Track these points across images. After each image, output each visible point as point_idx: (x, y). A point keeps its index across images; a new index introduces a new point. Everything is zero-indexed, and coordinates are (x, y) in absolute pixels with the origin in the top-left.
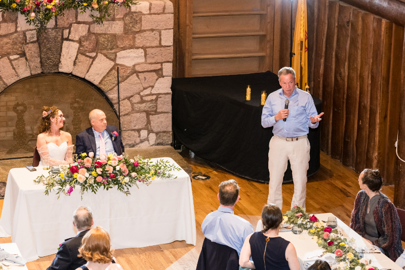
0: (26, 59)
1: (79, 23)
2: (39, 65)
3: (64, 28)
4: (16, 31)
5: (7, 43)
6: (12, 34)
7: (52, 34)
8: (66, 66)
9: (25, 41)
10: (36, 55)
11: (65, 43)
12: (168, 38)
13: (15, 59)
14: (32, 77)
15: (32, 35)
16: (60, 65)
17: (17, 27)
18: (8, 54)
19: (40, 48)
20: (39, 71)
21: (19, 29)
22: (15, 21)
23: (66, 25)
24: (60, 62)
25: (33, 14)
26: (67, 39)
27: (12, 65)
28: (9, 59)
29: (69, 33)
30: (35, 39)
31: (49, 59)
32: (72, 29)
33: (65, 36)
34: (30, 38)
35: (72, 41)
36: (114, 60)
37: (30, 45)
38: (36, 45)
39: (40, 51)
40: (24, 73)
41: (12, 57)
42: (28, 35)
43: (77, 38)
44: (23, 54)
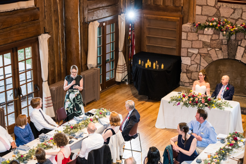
0: (222, 51)
2: (227, 55)
3: (239, 41)
4: (219, 39)
5: (215, 43)
6: (217, 40)
7: (234, 42)
8: (238, 57)
9: (222, 44)
10: (226, 50)
11: (239, 47)
13: (218, 51)
14: (224, 59)
15: (225, 41)
16: (236, 56)
17: (219, 37)
18: (215, 48)
19: (228, 47)
20: (227, 58)
21: (220, 38)
22: (219, 34)
23: (240, 39)
24: (236, 55)
25: (225, 32)
26: (240, 46)
27: (216, 53)
28: (215, 50)
29: (241, 43)
30: (226, 43)
31: (231, 53)
32: (242, 41)
33: (239, 44)
34: (224, 42)
35: (242, 47)
37: (224, 46)
38: (227, 46)
39: (228, 49)
40: (221, 57)
41: (216, 49)
42: (224, 41)
43: (244, 46)
44: (221, 49)
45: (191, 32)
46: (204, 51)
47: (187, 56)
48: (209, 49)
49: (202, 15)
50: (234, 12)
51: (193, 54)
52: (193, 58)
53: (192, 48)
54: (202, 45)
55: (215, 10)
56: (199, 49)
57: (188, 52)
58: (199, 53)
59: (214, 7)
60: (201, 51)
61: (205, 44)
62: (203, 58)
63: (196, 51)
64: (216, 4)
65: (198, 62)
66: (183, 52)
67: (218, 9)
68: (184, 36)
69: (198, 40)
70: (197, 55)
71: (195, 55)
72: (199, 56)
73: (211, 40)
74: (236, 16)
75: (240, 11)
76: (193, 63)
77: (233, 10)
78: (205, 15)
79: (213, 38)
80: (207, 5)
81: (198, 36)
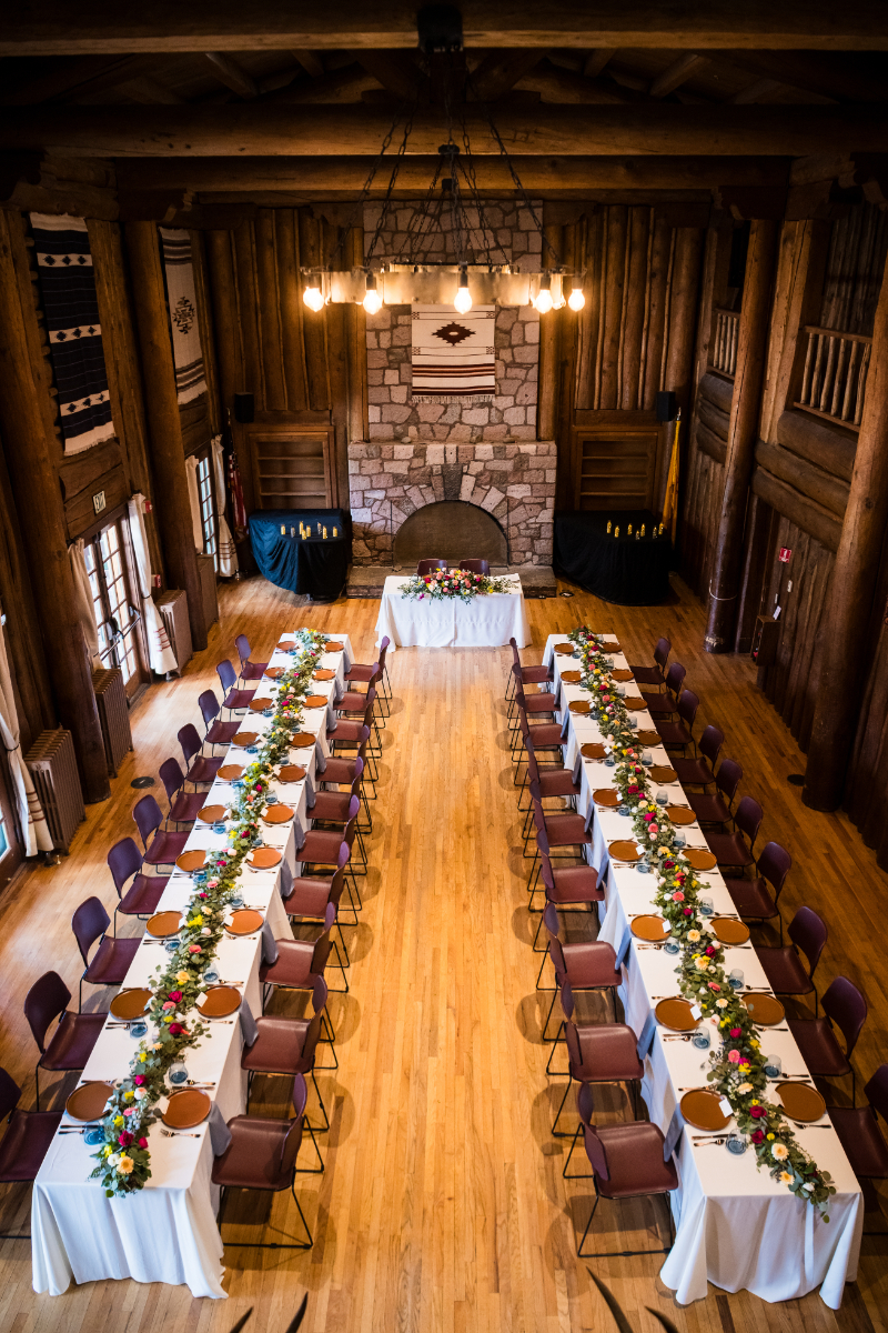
0: (433, 488)
1: (477, 461)
2: (443, 494)
3: (464, 465)
4: (424, 466)
5: (417, 475)
6: (421, 467)
7: (454, 469)
8: (465, 496)
9: (431, 474)
10: (441, 486)
11: (465, 477)
12: (551, 477)
13: (424, 488)
14: (437, 503)
16: (460, 495)
17: (425, 462)
18: (418, 484)
19: (444, 480)
20: (443, 499)
21: (427, 464)
22: (424, 457)
23: (465, 462)
24: (460, 492)
26: (466, 474)
27: (421, 493)
29: (468, 469)
30: (440, 472)
31: (451, 489)
32: (470, 465)
33: (465, 471)
35: (471, 475)
36: (505, 493)
37: (436, 478)
38: (441, 478)
39: (444, 483)
40: (431, 499)
41: (421, 487)
42: (434, 469)
43: (474, 473)
44: (430, 485)
45: (369, 459)
46: (397, 492)
47: (364, 506)
48: (406, 487)
49: (381, 422)
50: (445, 412)
51: (375, 500)
52: (375, 509)
53: (372, 489)
54: (391, 481)
55: (407, 412)
56: (386, 489)
57: (364, 498)
58: (386, 497)
59: (406, 404)
60: (390, 494)
61: (398, 480)
62: (397, 507)
63: (380, 495)
64: (409, 398)
65: (387, 514)
66: (355, 499)
67: (414, 409)
68: (353, 467)
69: (383, 472)
70: (382, 501)
71: (378, 503)
72: (387, 505)
73: (410, 469)
74: (450, 418)
75: (458, 410)
76: (376, 517)
77: (443, 409)
78: (388, 423)
79: (414, 466)
80: (392, 403)
81: (382, 465)
